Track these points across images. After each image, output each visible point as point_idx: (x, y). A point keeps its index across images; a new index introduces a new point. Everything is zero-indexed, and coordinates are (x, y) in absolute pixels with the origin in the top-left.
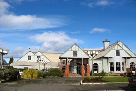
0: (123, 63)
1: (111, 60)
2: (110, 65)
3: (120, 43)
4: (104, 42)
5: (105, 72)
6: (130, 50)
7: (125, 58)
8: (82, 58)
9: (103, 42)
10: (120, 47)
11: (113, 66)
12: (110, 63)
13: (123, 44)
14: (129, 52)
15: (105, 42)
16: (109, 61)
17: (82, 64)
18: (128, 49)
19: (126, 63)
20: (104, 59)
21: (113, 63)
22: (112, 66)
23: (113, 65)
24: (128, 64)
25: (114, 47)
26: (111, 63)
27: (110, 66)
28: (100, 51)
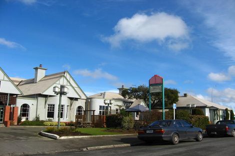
0: (68, 106)
1: (51, 101)
2: (49, 108)
3: (68, 75)
4: (36, 69)
5: (41, 119)
6: (79, 87)
7: (71, 99)
8: (7, 94)
9: (34, 68)
10: (68, 81)
11: (53, 110)
12: (49, 105)
13: (71, 76)
14: (78, 90)
15: (39, 70)
16: (48, 103)
17: (6, 104)
18: (77, 86)
19: (72, 107)
20: (39, 99)
21: (54, 105)
22: (51, 110)
23: (54, 108)
24: (73, 108)
25: (59, 80)
26: (51, 105)
27: (48, 110)
28: (21, 82)
